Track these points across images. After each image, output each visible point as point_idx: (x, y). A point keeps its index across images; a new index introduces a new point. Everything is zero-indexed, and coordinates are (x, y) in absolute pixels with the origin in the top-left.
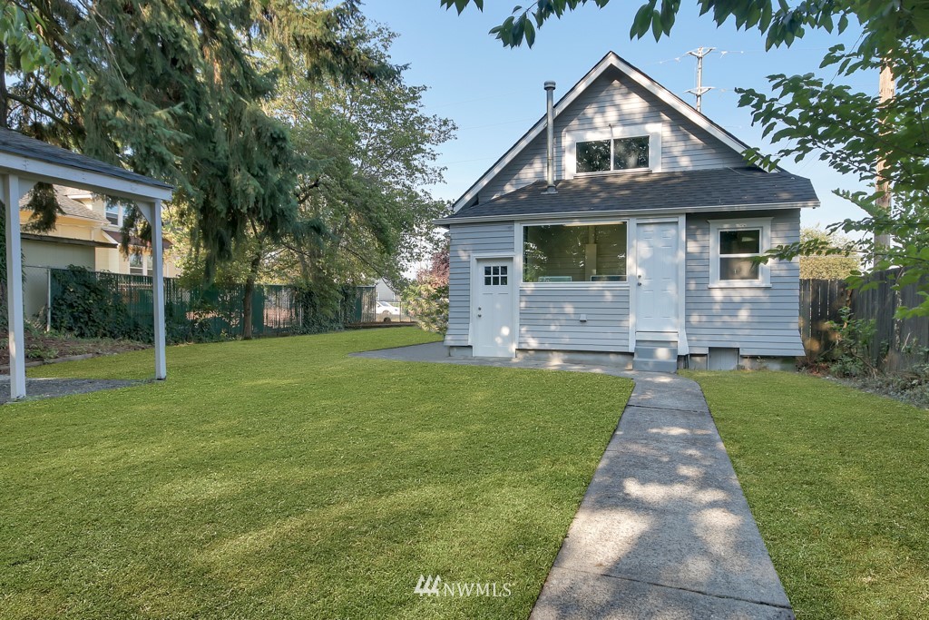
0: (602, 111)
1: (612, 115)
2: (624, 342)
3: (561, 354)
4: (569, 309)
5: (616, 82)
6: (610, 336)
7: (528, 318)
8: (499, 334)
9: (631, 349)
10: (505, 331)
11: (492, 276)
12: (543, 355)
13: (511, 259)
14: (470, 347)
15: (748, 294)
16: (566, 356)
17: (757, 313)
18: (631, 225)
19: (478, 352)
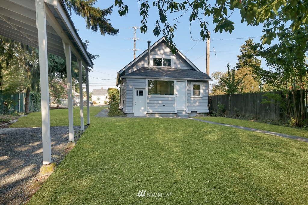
0: (159, 50)
1: (162, 52)
2: (174, 111)
3: (158, 114)
4: (160, 102)
5: (163, 44)
6: (170, 109)
7: (150, 105)
8: (141, 109)
9: (176, 112)
10: (143, 108)
11: (139, 93)
12: (153, 115)
13: (145, 89)
14: (133, 113)
15: (198, 99)
16: (160, 115)
17: (200, 103)
18: (175, 81)
19: (135, 115)
